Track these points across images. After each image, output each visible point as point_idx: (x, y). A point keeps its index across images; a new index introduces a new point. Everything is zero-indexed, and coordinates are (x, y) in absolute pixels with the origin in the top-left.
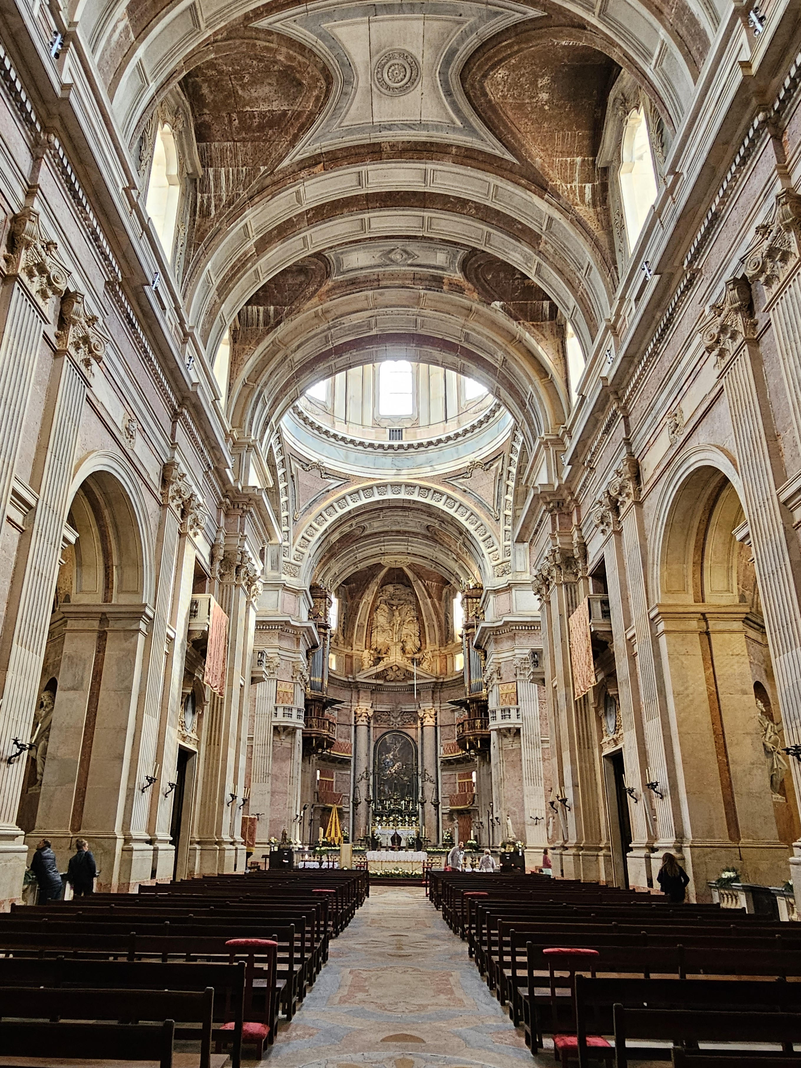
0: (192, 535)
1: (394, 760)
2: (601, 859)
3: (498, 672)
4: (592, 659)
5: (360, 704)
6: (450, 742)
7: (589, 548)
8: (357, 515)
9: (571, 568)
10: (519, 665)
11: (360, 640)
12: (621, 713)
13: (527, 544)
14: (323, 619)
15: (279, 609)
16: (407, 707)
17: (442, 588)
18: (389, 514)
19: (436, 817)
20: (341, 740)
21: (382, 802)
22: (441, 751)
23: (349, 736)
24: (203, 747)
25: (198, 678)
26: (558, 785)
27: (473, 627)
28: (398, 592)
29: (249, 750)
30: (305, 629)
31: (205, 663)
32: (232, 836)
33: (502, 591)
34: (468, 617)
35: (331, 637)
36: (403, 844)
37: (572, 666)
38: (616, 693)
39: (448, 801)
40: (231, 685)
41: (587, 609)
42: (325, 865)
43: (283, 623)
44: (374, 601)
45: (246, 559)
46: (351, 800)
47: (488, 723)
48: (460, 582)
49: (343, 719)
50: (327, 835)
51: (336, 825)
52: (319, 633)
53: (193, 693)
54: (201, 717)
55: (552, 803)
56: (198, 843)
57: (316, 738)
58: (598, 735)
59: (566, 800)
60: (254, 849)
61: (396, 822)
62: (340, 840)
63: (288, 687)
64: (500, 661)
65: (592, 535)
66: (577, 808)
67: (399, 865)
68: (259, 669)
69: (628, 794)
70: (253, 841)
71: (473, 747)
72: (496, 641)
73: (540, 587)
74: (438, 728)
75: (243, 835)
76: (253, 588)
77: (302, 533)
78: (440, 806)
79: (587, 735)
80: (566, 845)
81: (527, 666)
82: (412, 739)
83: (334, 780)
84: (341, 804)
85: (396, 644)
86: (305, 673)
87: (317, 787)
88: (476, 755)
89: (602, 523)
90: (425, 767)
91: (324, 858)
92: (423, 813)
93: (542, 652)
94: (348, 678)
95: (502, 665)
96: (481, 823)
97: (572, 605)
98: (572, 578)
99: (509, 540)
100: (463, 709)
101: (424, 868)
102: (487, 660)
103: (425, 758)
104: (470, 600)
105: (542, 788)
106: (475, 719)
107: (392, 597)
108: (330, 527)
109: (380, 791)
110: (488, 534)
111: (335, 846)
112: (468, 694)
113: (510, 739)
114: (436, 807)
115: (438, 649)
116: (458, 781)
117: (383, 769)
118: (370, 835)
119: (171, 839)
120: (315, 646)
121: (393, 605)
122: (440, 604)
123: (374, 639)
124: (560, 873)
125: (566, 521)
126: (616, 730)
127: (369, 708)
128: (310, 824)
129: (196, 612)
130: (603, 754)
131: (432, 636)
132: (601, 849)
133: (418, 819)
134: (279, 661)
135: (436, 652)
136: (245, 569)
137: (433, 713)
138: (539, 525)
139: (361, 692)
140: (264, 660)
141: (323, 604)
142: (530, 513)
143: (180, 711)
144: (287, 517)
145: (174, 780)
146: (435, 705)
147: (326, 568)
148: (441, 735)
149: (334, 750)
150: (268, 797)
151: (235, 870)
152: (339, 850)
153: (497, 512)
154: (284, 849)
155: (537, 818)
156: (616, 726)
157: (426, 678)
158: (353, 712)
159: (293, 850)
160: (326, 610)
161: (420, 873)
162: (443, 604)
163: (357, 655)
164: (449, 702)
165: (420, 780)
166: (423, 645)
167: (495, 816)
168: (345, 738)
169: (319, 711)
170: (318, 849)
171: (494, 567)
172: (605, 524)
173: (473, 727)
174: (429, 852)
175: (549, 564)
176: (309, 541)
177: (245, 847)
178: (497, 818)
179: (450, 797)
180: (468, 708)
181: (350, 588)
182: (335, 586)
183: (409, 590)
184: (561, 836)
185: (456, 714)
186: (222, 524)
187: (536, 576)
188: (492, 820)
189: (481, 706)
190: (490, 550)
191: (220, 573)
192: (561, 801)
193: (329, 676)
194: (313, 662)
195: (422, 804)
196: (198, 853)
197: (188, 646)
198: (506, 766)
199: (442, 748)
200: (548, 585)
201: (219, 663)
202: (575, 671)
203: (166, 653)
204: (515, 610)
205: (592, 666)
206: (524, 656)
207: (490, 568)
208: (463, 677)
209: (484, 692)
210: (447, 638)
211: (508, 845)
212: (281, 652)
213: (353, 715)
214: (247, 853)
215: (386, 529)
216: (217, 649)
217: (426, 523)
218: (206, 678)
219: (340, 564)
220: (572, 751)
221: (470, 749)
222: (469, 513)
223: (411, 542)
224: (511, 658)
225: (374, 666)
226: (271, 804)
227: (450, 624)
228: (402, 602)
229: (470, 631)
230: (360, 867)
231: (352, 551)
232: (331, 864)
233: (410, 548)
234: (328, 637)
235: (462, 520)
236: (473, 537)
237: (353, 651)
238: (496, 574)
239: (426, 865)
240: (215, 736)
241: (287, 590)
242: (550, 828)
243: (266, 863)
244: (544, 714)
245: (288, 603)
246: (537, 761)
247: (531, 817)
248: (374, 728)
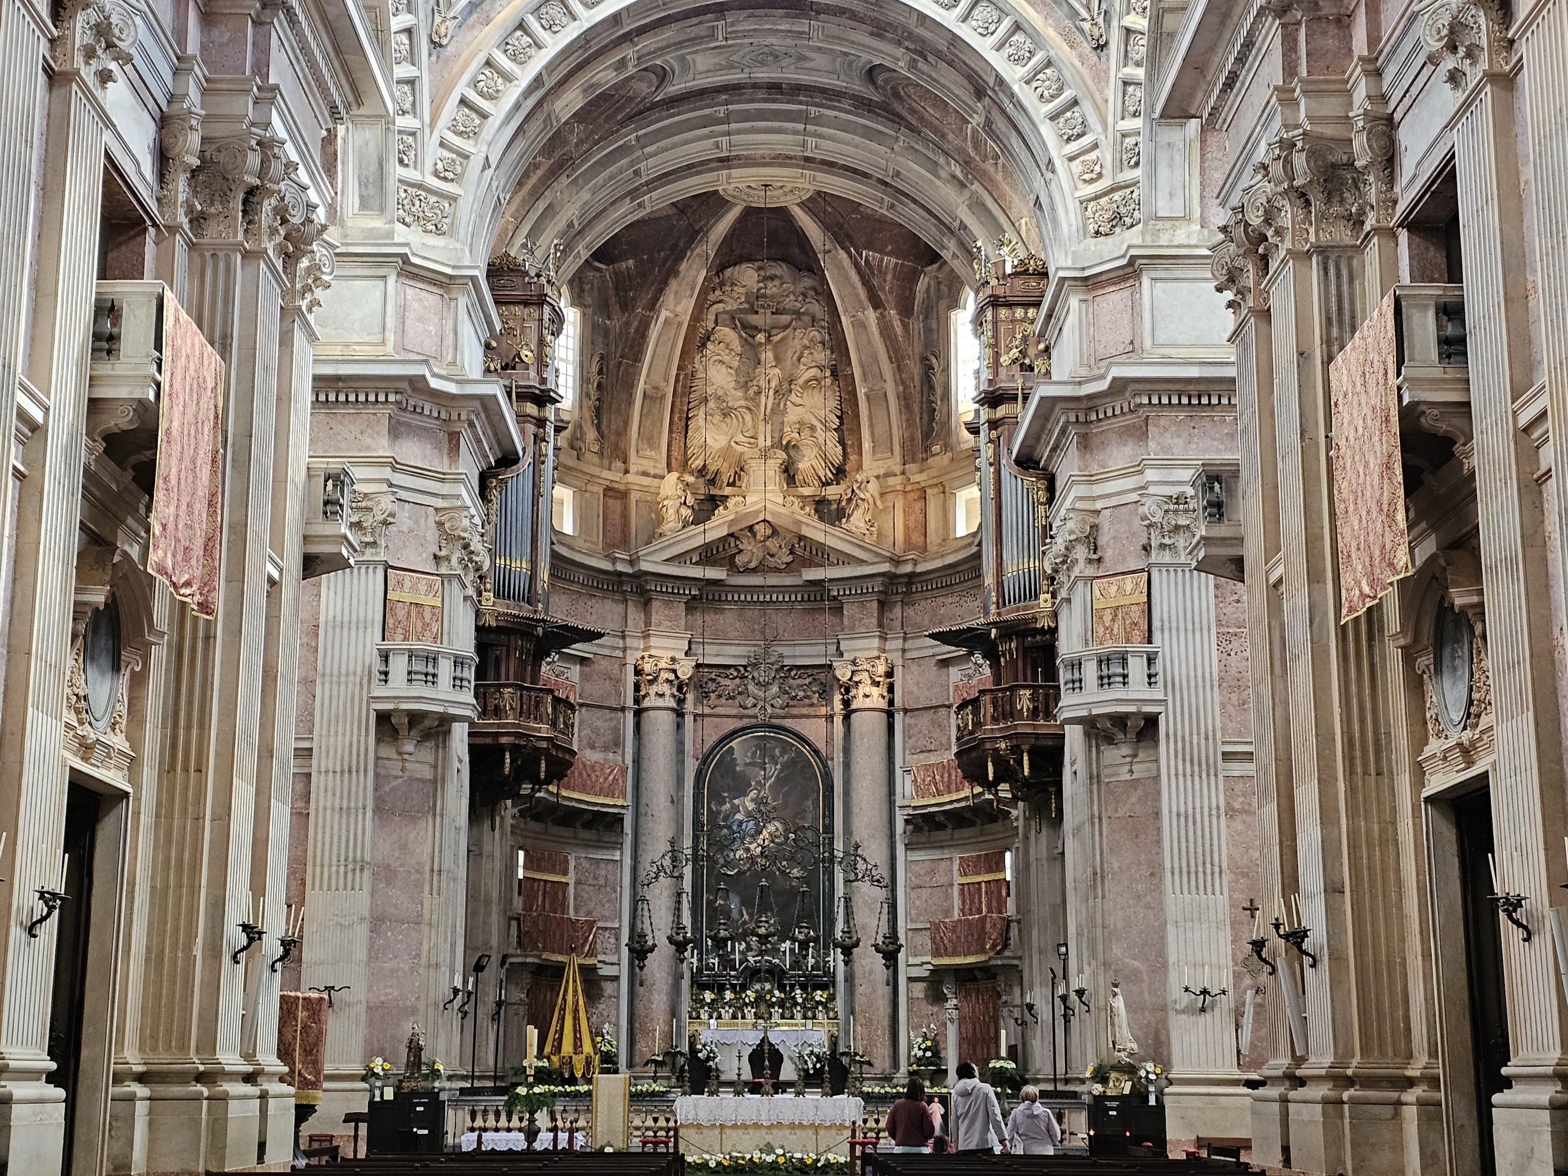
0: (91, 80)
1: (761, 816)
2: (1411, 1113)
3: (1092, 540)
4: (1402, 492)
5: (653, 641)
6: (933, 759)
7: (1404, 135)
8: (642, 31)
9: (1342, 201)
10: (1157, 519)
11: (650, 441)
12: (1488, 663)
13: (1194, 125)
14: (533, 374)
15: (391, 337)
16: (798, 650)
17: (913, 277)
18: (747, 26)
19: (888, 990)
20: (592, 756)
21: (720, 943)
22: (905, 787)
23: (617, 743)
24: (149, 775)
25: (125, 554)
26: (1278, 888)
27: (1014, 398)
28: (772, 288)
29: (300, 787)
30: (477, 404)
31: (149, 508)
32: (249, 1056)
33: (1112, 282)
34: (996, 364)
35: (558, 430)
36: (788, 1072)
37: (1333, 515)
38: (1475, 599)
39: (925, 940)
40: (237, 576)
41: (1391, 333)
42: (544, 1141)
43: (405, 385)
44: (697, 317)
45: (276, 168)
46: (625, 938)
47: (1057, 698)
48: (970, 254)
49: (597, 690)
50: (547, 1049)
51: (576, 1019)
52: (521, 418)
53: (112, 603)
54: (138, 681)
55: (1258, 945)
56: (141, 1078)
57: (514, 749)
58: (1410, 732)
59: (1304, 934)
60: (320, 1094)
61: (763, 1008)
62: (588, 1062)
63: (423, 588)
64: (1099, 505)
65: (1414, 91)
66: (1337, 958)
67: (775, 1138)
68: (329, 529)
69: (1502, 915)
70: (317, 1072)
71: (1005, 773)
72: (1085, 444)
73: (1239, 262)
74: (898, 718)
75: (284, 1053)
76: (304, 263)
77: (462, 88)
78: (901, 956)
79: (1376, 733)
80: (1299, 1073)
81: (1183, 521)
82: (816, 752)
83: (570, 878)
84: (592, 953)
85: (765, 455)
86: (476, 545)
87: (518, 903)
88: (1015, 798)
89: (1453, 48)
90: (856, 838)
91: (542, 1119)
92: (850, 979)
93: (1235, 474)
94: (614, 560)
95: (1104, 520)
96: (1030, 1007)
97: (1341, 322)
98: (1343, 235)
99: (1136, 114)
100: (978, 657)
101: (853, 1145)
102: (1057, 503)
103: (855, 809)
104: (1003, 313)
105: (1223, 900)
106: (1012, 689)
107: (755, 302)
108: (551, 67)
109: (714, 913)
110: (1067, 95)
111: (572, 1081)
112: (993, 609)
113: (1125, 750)
114: (890, 957)
115: (898, 469)
116: (959, 880)
117: (721, 845)
118: (686, 1049)
119: (53, 1066)
120: (509, 459)
121: (758, 329)
122: (905, 326)
123: (695, 439)
124: (1280, 1156)
125: (1330, 43)
126: (1471, 717)
127: (680, 655)
128: (495, 1017)
129: (112, 338)
130: (1426, 793)
131: (881, 428)
132: (1411, 1082)
133: (832, 998)
134: (391, 507)
135: (891, 481)
136: (273, 202)
137: (881, 669)
138: (1241, 60)
139: (656, 605)
140: (345, 502)
141: (533, 325)
142: (1214, 19)
143: (71, 662)
144: (409, 31)
145: (57, 884)
146: (889, 645)
147: (541, 206)
148: (906, 736)
149: (568, 787)
150: (361, 933)
151: (261, 1159)
152: (589, 1094)
153: (1100, 20)
154: (414, 1093)
155: (1205, 992)
156: (1470, 703)
157: (861, 562)
158: (630, 669)
159: (444, 1096)
160: (542, 343)
161: (842, 1160)
162: (917, 325)
163: (643, 489)
164: (932, 636)
165: (839, 877)
166: (853, 457)
167: (1075, 985)
168: (606, 749)
169: (522, 663)
170: (522, 1091)
171: (1084, 203)
172: (1462, 51)
173: (1011, 713)
174: (868, 1098)
175: (1269, 188)
176: (484, 116)
177: (292, 1090)
178: (1080, 993)
179: (935, 928)
180: (992, 655)
181: (617, 274)
182: (571, 266)
183: (808, 282)
184: (1283, 1046)
185: (955, 674)
186: (193, 47)
187: (1224, 229)
188: (1064, 998)
189: (1036, 647)
190: (1073, 147)
191: (190, 210)
192: (1286, 937)
193: (555, 555)
194: (504, 506)
195: (847, 951)
196: (141, 1108)
197: (90, 450)
198: (1112, 831)
199: (909, 779)
200: (1264, 260)
201: (197, 506)
202: (1346, 532)
203: (18, 475)
204: (1148, 343)
205: (1401, 516)
206: (1174, 491)
207: (1073, 206)
208: (978, 556)
209: (1044, 601)
210: (927, 435)
211: (1113, 1075)
212: (399, 479)
213: (631, 678)
214: (297, 1107)
215: (734, 77)
216: (187, 462)
217: (865, 57)
218: (154, 557)
219: (585, 195)
220: (1325, 783)
221: (998, 779)
222: (1007, 23)
223: (816, 121)
224: (1134, 497)
225: (696, 522)
226: (373, 954)
227: (939, 391)
228: (785, 319)
229: (1001, 411)
230: (656, 1144)
231: (624, 150)
232: (563, 1137)
233: (811, 141)
234: (550, 429)
235: (984, 46)
236: (1019, 106)
237: (630, 478)
238: (1092, 228)
239: (859, 1136)
240: (187, 743)
241: (415, 277)
242: (1248, 1021)
243: (356, 1137)
244: (1233, 671)
245: (420, 319)
246: (1210, 815)
247: (1187, 990)
248: (696, 716)
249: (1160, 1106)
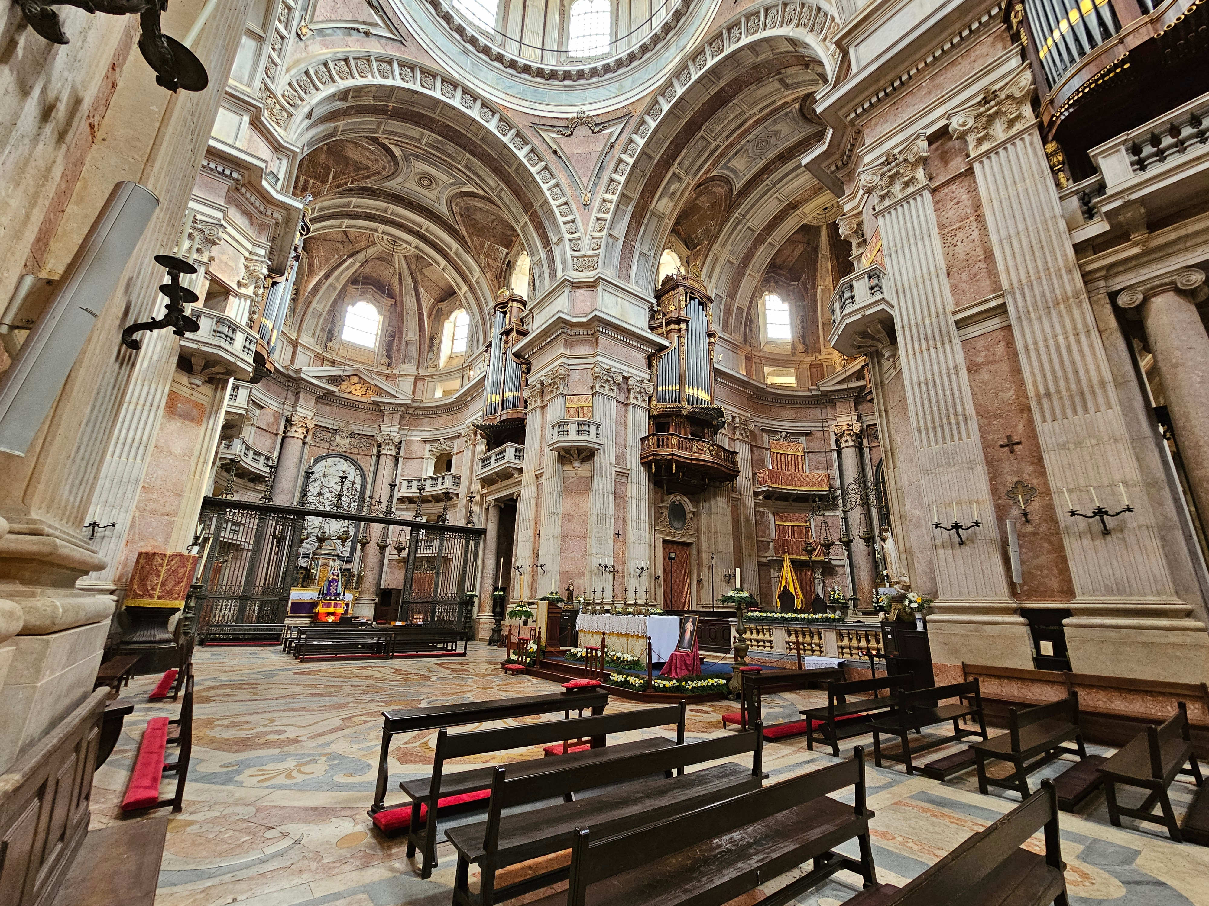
94: (811, 390)
105: (972, 442)
127: (853, 423)
139: (837, 404)
155: (957, 526)
225: (849, 364)
242: (1014, 552)
244: (962, 256)
245: (583, 301)
246: (949, 376)
247: (937, 526)
248: (870, 449)
249: (925, 633)
